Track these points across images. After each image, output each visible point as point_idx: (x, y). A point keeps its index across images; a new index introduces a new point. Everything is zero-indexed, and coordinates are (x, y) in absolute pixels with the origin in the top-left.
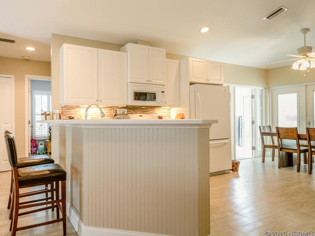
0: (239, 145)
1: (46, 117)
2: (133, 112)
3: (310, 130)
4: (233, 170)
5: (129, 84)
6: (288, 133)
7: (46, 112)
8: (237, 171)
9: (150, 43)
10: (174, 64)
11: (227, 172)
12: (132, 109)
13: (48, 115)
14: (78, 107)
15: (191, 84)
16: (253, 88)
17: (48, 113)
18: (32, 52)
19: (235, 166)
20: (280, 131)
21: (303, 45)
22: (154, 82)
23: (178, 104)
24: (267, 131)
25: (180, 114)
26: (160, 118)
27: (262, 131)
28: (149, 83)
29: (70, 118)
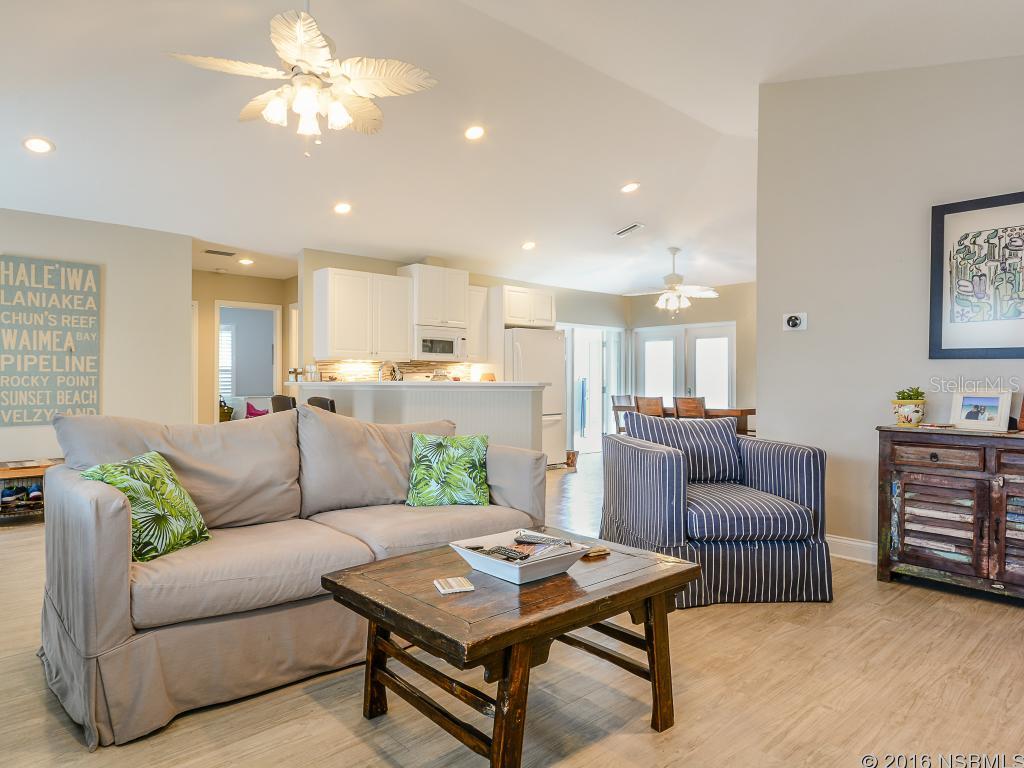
0: (582, 435)
1: (296, 377)
2: (415, 370)
3: (678, 401)
4: (568, 464)
5: (416, 327)
6: (650, 405)
7: (295, 370)
8: (574, 466)
9: (444, 261)
10: (480, 294)
11: (559, 466)
12: (415, 366)
13: (301, 373)
14: (338, 361)
15: (507, 327)
16: (605, 329)
17: (300, 370)
18: (249, 267)
19: (571, 460)
20: (640, 403)
21: (671, 272)
22: (452, 323)
23: (485, 358)
24: (624, 403)
25: (488, 374)
26: (456, 379)
27: (617, 405)
28: (443, 325)
29: (332, 379)
